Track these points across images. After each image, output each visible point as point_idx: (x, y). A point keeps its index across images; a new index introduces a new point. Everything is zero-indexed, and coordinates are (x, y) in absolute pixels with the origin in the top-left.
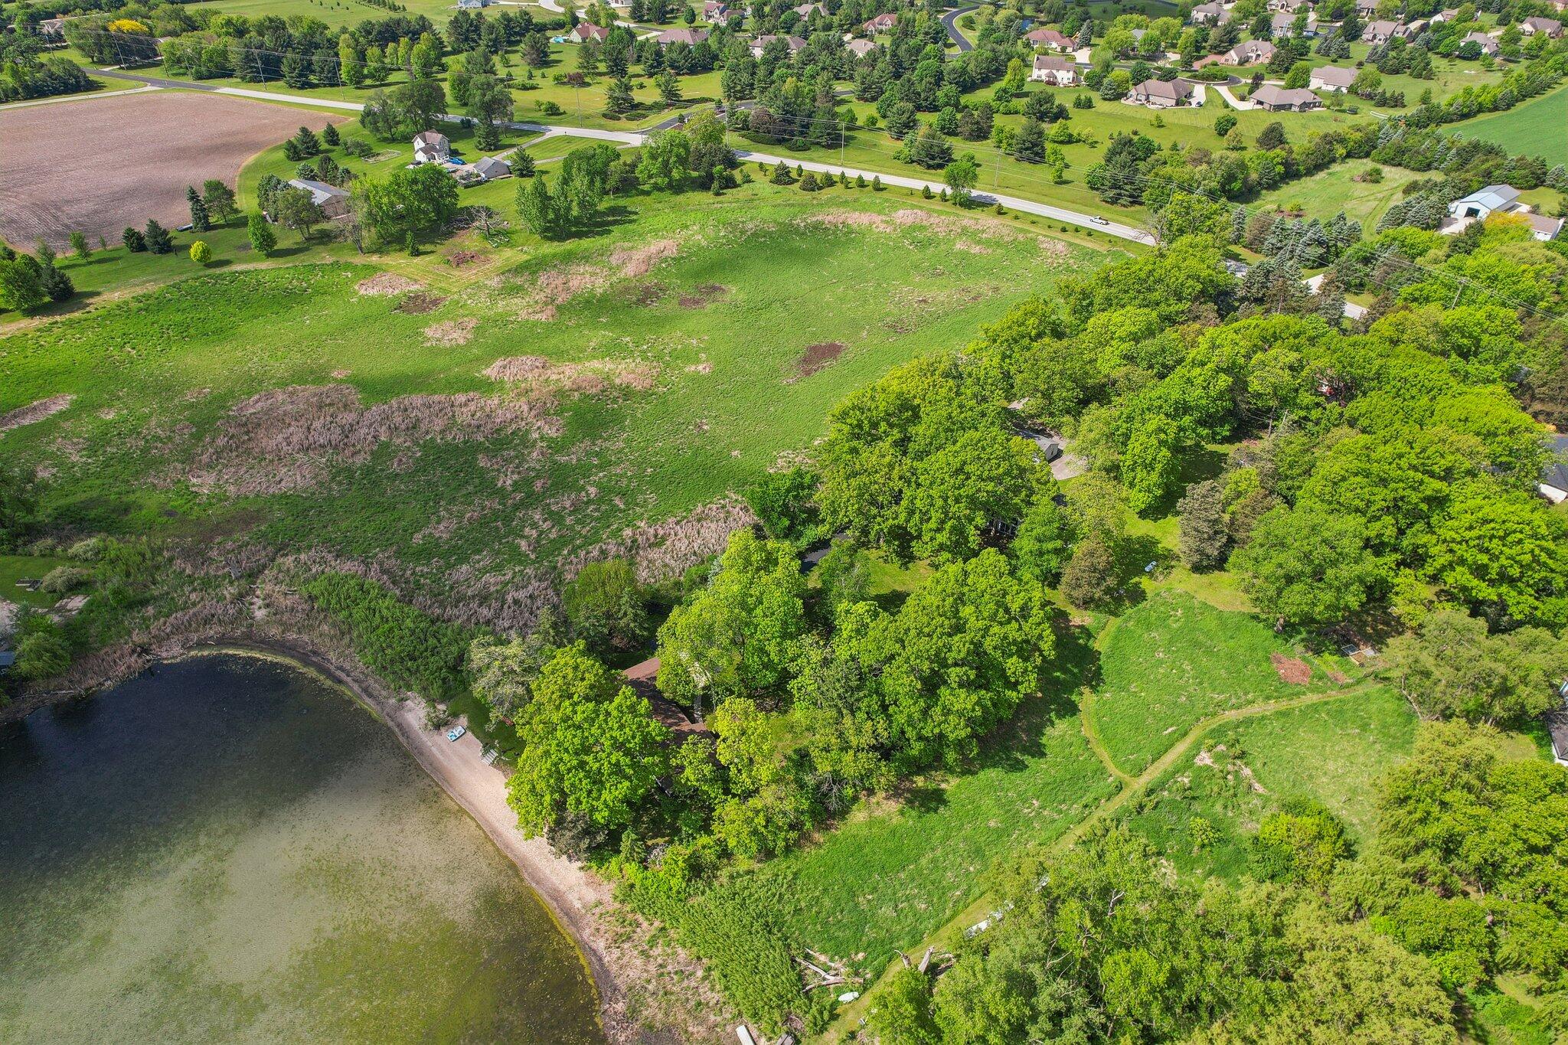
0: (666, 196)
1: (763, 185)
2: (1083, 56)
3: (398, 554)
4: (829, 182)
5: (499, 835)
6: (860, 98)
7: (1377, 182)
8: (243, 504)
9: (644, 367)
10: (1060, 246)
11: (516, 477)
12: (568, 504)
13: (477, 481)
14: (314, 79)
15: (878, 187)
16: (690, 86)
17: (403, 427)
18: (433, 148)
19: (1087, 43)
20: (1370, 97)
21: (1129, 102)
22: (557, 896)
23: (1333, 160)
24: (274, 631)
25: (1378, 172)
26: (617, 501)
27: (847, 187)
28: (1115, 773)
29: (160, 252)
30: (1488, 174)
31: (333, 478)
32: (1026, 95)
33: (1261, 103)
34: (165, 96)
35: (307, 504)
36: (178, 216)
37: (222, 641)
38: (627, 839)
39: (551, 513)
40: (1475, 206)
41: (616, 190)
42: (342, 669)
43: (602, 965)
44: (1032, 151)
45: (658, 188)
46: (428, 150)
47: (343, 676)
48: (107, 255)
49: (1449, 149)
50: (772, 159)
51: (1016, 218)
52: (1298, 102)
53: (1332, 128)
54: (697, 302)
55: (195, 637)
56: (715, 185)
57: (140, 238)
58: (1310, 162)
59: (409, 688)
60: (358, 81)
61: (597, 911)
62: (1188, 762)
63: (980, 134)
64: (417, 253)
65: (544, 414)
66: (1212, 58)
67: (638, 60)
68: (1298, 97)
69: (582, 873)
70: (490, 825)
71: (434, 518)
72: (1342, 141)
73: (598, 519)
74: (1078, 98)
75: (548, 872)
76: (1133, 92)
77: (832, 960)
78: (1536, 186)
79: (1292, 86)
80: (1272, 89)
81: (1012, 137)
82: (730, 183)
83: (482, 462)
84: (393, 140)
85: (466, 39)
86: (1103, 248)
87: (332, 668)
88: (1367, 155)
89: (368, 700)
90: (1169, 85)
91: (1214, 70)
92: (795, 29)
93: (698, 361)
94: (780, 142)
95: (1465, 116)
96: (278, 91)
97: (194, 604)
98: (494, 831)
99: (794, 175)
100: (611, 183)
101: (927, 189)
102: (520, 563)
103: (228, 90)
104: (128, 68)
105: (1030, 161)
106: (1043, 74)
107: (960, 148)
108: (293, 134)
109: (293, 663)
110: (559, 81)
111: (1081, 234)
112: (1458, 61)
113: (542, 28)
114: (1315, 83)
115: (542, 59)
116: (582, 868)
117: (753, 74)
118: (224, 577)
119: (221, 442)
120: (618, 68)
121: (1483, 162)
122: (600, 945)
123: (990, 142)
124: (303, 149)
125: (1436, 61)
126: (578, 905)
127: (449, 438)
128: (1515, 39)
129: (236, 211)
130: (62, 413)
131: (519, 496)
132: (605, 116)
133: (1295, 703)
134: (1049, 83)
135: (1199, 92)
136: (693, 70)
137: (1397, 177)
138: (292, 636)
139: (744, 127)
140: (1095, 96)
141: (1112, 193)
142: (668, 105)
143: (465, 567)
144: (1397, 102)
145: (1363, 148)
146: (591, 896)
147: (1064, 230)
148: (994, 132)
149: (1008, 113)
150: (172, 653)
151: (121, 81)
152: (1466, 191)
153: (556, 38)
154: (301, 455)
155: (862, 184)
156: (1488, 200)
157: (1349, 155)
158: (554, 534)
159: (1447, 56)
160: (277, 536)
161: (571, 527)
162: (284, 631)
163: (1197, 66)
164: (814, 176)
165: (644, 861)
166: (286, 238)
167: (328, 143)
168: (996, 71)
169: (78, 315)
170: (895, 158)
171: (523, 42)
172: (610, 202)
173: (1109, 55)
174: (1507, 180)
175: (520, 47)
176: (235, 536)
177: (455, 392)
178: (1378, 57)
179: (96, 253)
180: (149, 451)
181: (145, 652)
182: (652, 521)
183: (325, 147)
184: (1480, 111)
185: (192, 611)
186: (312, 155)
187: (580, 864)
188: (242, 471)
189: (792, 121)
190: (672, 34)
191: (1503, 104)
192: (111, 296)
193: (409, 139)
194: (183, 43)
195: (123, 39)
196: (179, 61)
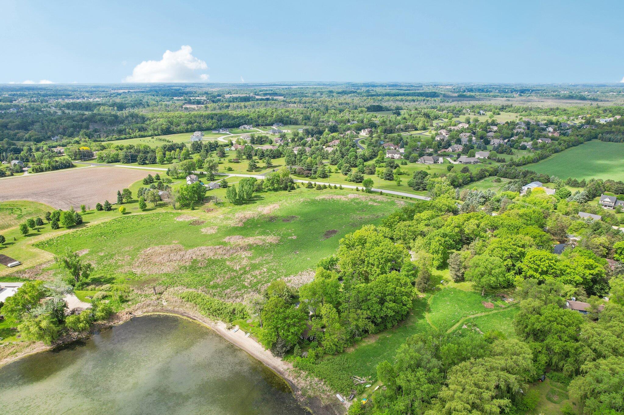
0: (273, 192)
1: (303, 188)
2: (402, 150)
3: (206, 287)
4: (325, 187)
5: (254, 354)
6: (331, 164)
7: (499, 182)
8: (152, 276)
9: (275, 237)
10: (402, 202)
11: (239, 267)
12: (258, 273)
13: (227, 268)
14: (147, 162)
15: (341, 188)
16: (274, 162)
17: (200, 255)
18: (193, 180)
19: (402, 147)
20: (495, 160)
21: (419, 163)
22: (275, 368)
23: (485, 177)
24: (169, 308)
25: (500, 179)
26: (273, 272)
27: (331, 189)
29: (108, 210)
30: (532, 179)
31: (180, 269)
32: (385, 162)
33: (461, 162)
34: (97, 168)
35: (173, 275)
36: (113, 200)
37: (154, 311)
38: (296, 350)
39: (253, 276)
40: (530, 187)
41: (257, 191)
42: (194, 316)
43: (292, 383)
44: (389, 177)
45: (270, 190)
46: (192, 180)
47: (195, 318)
48: (90, 212)
49: (520, 172)
50: (306, 181)
51: (387, 195)
52: (472, 161)
53: (484, 168)
54: (288, 220)
55: (145, 310)
56: (289, 189)
57: (101, 206)
58: (478, 177)
59: (218, 320)
60: (162, 162)
61: (288, 370)
62: (460, 328)
63: (372, 173)
64: (193, 209)
65: (245, 250)
66: (443, 150)
67: (256, 155)
68: (472, 160)
69: (282, 362)
70: (250, 352)
71: (215, 278)
72: (487, 171)
73: (269, 276)
74: (402, 162)
75: (271, 362)
76: (419, 160)
77: (362, 378)
78: (547, 182)
79: (470, 156)
80: (464, 158)
81: (383, 173)
82: (293, 188)
83: (228, 263)
84: (178, 178)
85: (196, 150)
86: (415, 202)
87: (192, 317)
88: (496, 175)
89: (205, 324)
90: (431, 157)
91: (445, 153)
92: (307, 145)
93: (292, 236)
94: (307, 177)
95: (524, 164)
96: (135, 165)
97: (143, 301)
98: (252, 354)
99: (313, 185)
100: (255, 188)
101: (357, 188)
102: (246, 288)
103: (118, 166)
104: (84, 161)
105: (389, 179)
106: (390, 155)
107: (366, 177)
108: (146, 176)
109: (179, 316)
110: (230, 161)
111: (409, 199)
112: (521, 150)
113: (222, 146)
114: (477, 156)
115: (223, 155)
116: (282, 360)
117: (295, 158)
118: (151, 294)
119: (141, 260)
120: (249, 157)
121: (530, 176)
122: (291, 379)
123: (375, 176)
124: (149, 181)
125: (513, 150)
126: (282, 370)
127: (216, 257)
128: (536, 144)
129: (131, 198)
130: (86, 254)
131: (242, 272)
132: (247, 171)
133: (490, 313)
134: (392, 158)
135: (441, 159)
136: (274, 158)
137: (505, 181)
138: (176, 309)
139: (295, 173)
140: (408, 162)
141: (417, 187)
142: (268, 167)
143: (228, 290)
144: (503, 161)
145: (494, 173)
146: (286, 367)
147: (403, 198)
148: (376, 173)
149: (380, 167)
150: (139, 314)
151: (83, 165)
152: (526, 184)
153: (227, 149)
154: (168, 263)
155: (336, 188)
156: (533, 186)
157: (490, 175)
158: (255, 281)
159: (516, 148)
160: (165, 284)
161: (260, 279)
162: (174, 308)
163: (439, 152)
164: (320, 185)
165: (301, 356)
166: (150, 205)
167: (156, 179)
168: (374, 155)
169: (84, 228)
170: (346, 180)
171: (216, 150)
172: (254, 194)
173: (410, 150)
174: (539, 180)
175: (215, 152)
176: (152, 284)
177: (215, 245)
178: (496, 149)
179: (87, 211)
180: (117, 263)
181: (130, 314)
182: (286, 276)
183: (155, 180)
184: (528, 163)
185: (143, 303)
186: (151, 183)
187: (281, 359)
188: (150, 267)
189: (310, 170)
190: (266, 147)
191: (535, 161)
192: (94, 223)
193: (184, 178)
194: (104, 153)
195: (84, 152)
196: (102, 158)
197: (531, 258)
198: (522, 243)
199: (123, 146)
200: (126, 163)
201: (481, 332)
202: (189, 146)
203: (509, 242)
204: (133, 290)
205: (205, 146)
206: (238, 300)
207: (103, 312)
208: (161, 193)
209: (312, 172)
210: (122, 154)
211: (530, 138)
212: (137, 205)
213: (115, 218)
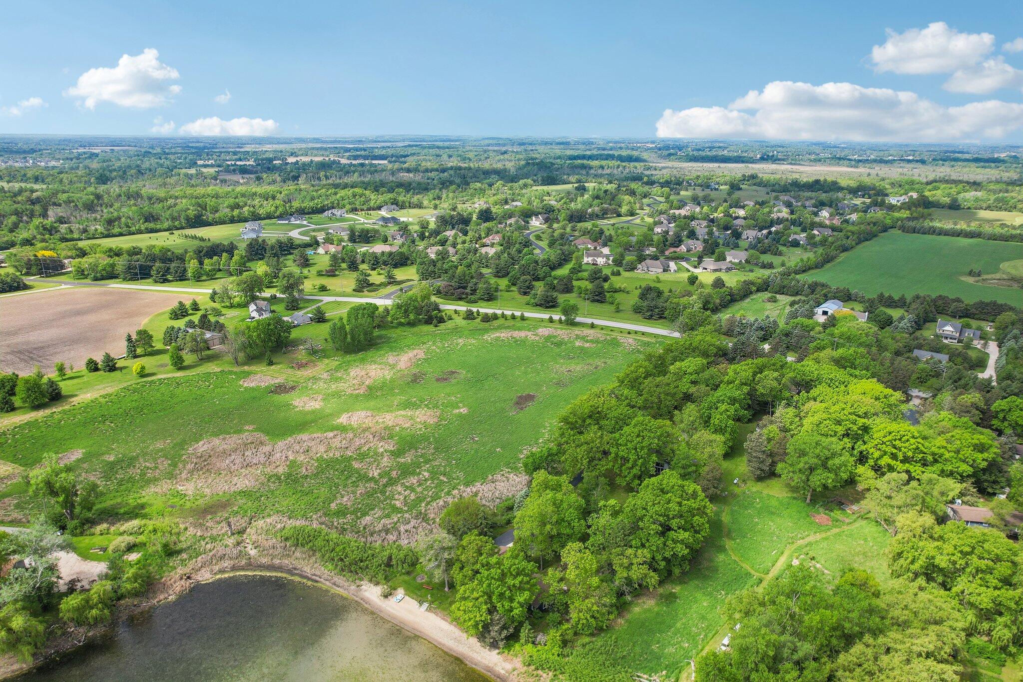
0: (407, 328)
1: (459, 321)
2: (606, 251)
3: (325, 515)
4: (495, 317)
5: (444, 645)
6: (496, 276)
7: (775, 302)
8: (216, 498)
9: (429, 412)
10: (630, 340)
11: (378, 471)
12: (415, 481)
13: (356, 475)
14: (170, 277)
15: (523, 318)
16: (400, 274)
17: (301, 451)
18: (261, 309)
19: (605, 245)
20: (756, 264)
21: (639, 271)
22: (489, 669)
23: (751, 293)
24: (264, 560)
25: (774, 297)
26: (442, 478)
27: (506, 319)
28: (757, 575)
29: (109, 371)
30: (825, 296)
31: (269, 480)
32: (586, 270)
33: (705, 269)
34: (76, 290)
35: (258, 495)
36: (118, 349)
37: (234, 568)
38: (524, 633)
39: (407, 488)
40: (826, 310)
41: (379, 326)
42: (314, 575)
44: (599, 297)
45: (401, 324)
46: (259, 310)
47: (317, 578)
48: (73, 375)
49: (804, 285)
50: (462, 308)
51: (602, 329)
52: (723, 268)
53: (743, 279)
54: (446, 379)
55: (216, 568)
56: (435, 321)
57: (96, 364)
58: (742, 293)
59: (362, 580)
60: (198, 278)
61: (515, 673)
62: (789, 565)
63: (568, 289)
64: (271, 363)
65: (382, 439)
66: (672, 250)
67: (363, 262)
68: (723, 265)
69: (499, 656)
70: (436, 641)
71: (338, 495)
72: (752, 283)
73: (436, 487)
74: (613, 270)
75: (479, 659)
77: (650, 676)
78: (848, 300)
79: (718, 259)
80: (709, 262)
81: (586, 290)
82: (441, 320)
83: (356, 465)
84: (232, 306)
85: (256, 254)
86: (653, 340)
87: (309, 575)
88: (766, 290)
89: (337, 589)
90: (658, 262)
91: (677, 255)
92: (448, 243)
93: (459, 408)
94: (460, 299)
95: (804, 271)
96: (148, 284)
97: (210, 551)
98: (440, 644)
99: (475, 314)
100: (376, 322)
101: (551, 318)
102: (400, 513)
103: (115, 285)
104: (47, 277)
105: (598, 301)
106: (590, 260)
107: (562, 298)
108: (175, 305)
109: (284, 575)
110: (320, 274)
111: (639, 334)
112: (790, 247)
113: (300, 246)
114: (729, 259)
115: (306, 263)
116: (499, 653)
117: (435, 266)
118: (223, 535)
119: (190, 466)
120: (353, 266)
121: (822, 290)
123: (574, 295)
124: (180, 312)
125: (781, 248)
126: (503, 672)
127: (331, 455)
128: (813, 237)
129: (152, 347)
130: (79, 460)
131: (385, 480)
132: (354, 290)
133: (829, 534)
134: (593, 264)
135: (672, 265)
136: (396, 266)
137: (784, 299)
138: (277, 562)
139: (438, 292)
140: (621, 269)
141: (648, 314)
142: (390, 283)
143: (367, 518)
145: (764, 287)
146: (509, 666)
147: (629, 333)
148: (576, 289)
149: (578, 280)
150: (205, 577)
151: (45, 284)
152: (819, 304)
153: (310, 252)
154: (243, 470)
155: (513, 317)
156: (831, 307)
157: (758, 290)
158: (413, 496)
159: (784, 245)
160: (246, 512)
161: (421, 493)
162: (272, 559)
163: (667, 253)
164: (486, 314)
165: (533, 643)
166: (189, 358)
167: (192, 309)
168: (564, 260)
169: (67, 407)
170: (528, 304)
171: (291, 254)
172: (376, 332)
173: (620, 250)
174: (834, 298)
175: (289, 257)
176: (220, 514)
177: (326, 432)
178: (752, 247)
179: (69, 373)
180: (145, 474)
181: (189, 578)
182: (467, 485)
183: (190, 312)
184: (810, 268)
185: (211, 554)
186: (184, 316)
187: (497, 651)
188: (210, 481)
189: (465, 288)
190: (379, 248)
191: (818, 266)
192: (85, 397)
193: (246, 305)
194: (85, 262)
195: (45, 260)
196: (83, 271)
197: (885, 437)
198: (864, 410)
199: (121, 249)
200: (131, 279)
201: (826, 571)
202: (242, 247)
203: (843, 409)
204: (186, 529)
205: (272, 248)
206: (391, 537)
207: (136, 581)
208: (208, 335)
209: (468, 290)
210: (121, 263)
211: (800, 228)
212: (166, 359)
213: (125, 385)
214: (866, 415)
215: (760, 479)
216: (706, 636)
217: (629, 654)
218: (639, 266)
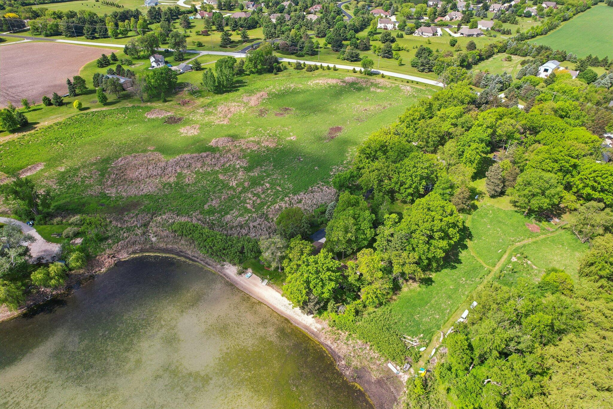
0: (256, 75)
1: (292, 70)
2: (393, 18)
3: (201, 213)
4: (317, 68)
5: (277, 309)
6: (317, 37)
7: (510, 61)
8: (130, 200)
10: (408, 88)
11: (236, 182)
12: (260, 190)
13: (221, 185)
14: (96, 35)
15: (335, 69)
16: (252, 34)
17: (185, 166)
18: (159, 61)
19: (393, 14)
20: (499, 31)
21: (416, 35)
22: (307, 328)
23: (494, 54)
24: (161, 245)
25: (511, 57)
26: (278, 188)
27: (324, 70)
28: (487, 267)
29: (59, 105)
30: (548, 57)
31: (164, 187)
32: (379, 33)
33: (462, 34)
34: (35, 43)
35: (157, 197)
36: (63, 91)
37: (142, 251)
38: (330, 305)
39: (255, 194)
40: (547, 68)
41: (237, 74)
42: (194, 256)
43: (332, 349)
44: (388, 54)
45: (253, 73)
46: (157, 61)
47: (196, 259)
48: (36, 108)
49: (533, 48)
50: (293, 60)
51: (389, 78)
52: (476, 33)
53: (490, 42)
54: (282, 114)
55: (131, 250)
56: (275, 71)
57: (50, 100)
58: (487, 54)
59: (224, 261)
60: (116, 36)
61: (324, 331)
62: (509, 261)
63: (367, 48)
64: (165, 101)
65: (238, 158)
66: (439, 19)
67: (227, 25)
68: (475, 32)
69: (314, 319)
70: (273, 306)
71: (210, 199)
72: (496, 47)
73: (274, 195)
74: (398, 34)
75: (300, 320)
77: (412, 338)
78: (563, 61)
79: (472, 28)
80: (465, 29)
81: (380, 49)
82: (279, 70)
83: (221, 177)
84: (139, 58)
85: (155, 18)
86: (423, 88)
87: (190, 257)
88: (505, 51)
89: (209, 267)
90: (430, 28)
91: (442, 23)
92: (285, 11)
93: (290, 136)
94: (292, 54)
95: (533, 37)
96: (82, 40)
97: (127, 238)
98: (275, 308)
99: (302, 66)
100: (235, 71)
101: (354, 69)
102: (250, 213)
103: (61, 40)
104: (14, 33)
105: (387, 57)
106: (382, 26)
107: (362, 54)
108: (99, 57)
109: (174, 256)
110: (198, 33)
111: (414, 83)
112: (524, 18)
113: (184, 13)
114: (480, 26)
115: (188, 25)
116: (313, 317)
117: (275, 28)
118: (135, 227)
119: (113, 176)
120: (220, 28)
121: (545, 53)
122: (329, 343)
123: (370, 52)
124: (104, 62)
125: (518, 18)
126: (315, 330)
127: (205, 169)
128: (542, 9)
129: (86, 88)
131: (240, 189)
132: (221, 46)
133: (538, 239)
134: (384, 29)
135: (439, 30)
136: (250, 28)
137: (517, 59)
138: (170, 246)
139: (277, 49)
140: (404, 33)
141: (422, 68)
142: (245, 41)
143: (229, 216)
144: (508, 32)
146: (319, 326)
147: (408, 82)
148: (372, 48)
149: (374, 40)
150: (124, 256)
151: (13, 38)
152: (542, 64)
153: (191, 17)
154: (148, 179)
155: (329, 68)
156: (551, 65)
157: (499, 52)
158: (258, 201)
159: (520, 16)
160: (149, 210)
161: (264, 199)
162: (166, 245)
163: (436, 21)
164: (310, 66)
165: (336, 312)
166: (111, 97)
167: (113, 60)
168: (365, 25)
169: (33, 132)
170: (339, 58)
171: (178, 18)
172: (236, 78)
173: (403, 18)
174: (554, 59)
175: (177, 21)
176: (133, 211)
177: (201, 152)
178: (497, 17)
179: (33, 107)
180: (84, 182)
181: (114, 257)
182: (294, 194)
183: (112, 62)
184: (537, 35)
185: (127, 240)
186: (108, 65)
187: (312, 315)
188: (126, 187)
189: (296, 46)
190: (237, 14)
191: (544, 33)
192: (44, 124)
193: (147, 58)
194: (39, 22)
195: (11, 21)
196: (37, 29)
197: (590, 174)
198: (576, 153)
199: (61, 13)
200: (71, 36)
201: (534, 267)
202: (145, 13)
203: (561, 152)
204: (111, 222)
205: (165, 14)
206: (244, 231)
207: (78, 261)
208: (122, 80)
209: (298, 48)
210: (62, 24)
211: (532, 2)
212: (95, 97)
213: (70, 116)
214: (577, 157)
215: (493, 196)
216: (451, 311)
217: (399, 321)
218: (417, 31)
